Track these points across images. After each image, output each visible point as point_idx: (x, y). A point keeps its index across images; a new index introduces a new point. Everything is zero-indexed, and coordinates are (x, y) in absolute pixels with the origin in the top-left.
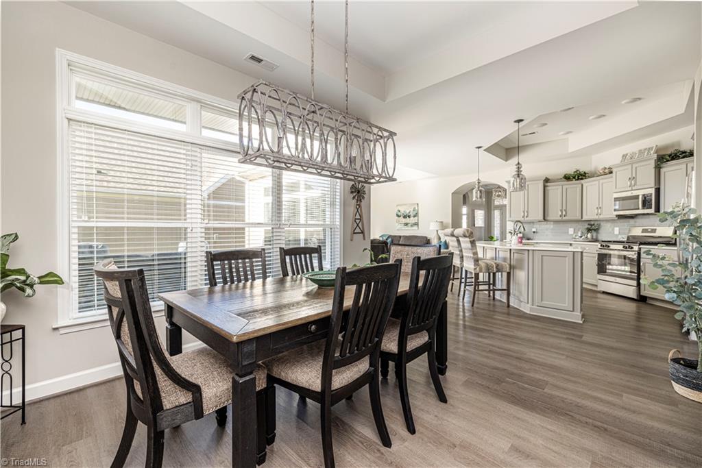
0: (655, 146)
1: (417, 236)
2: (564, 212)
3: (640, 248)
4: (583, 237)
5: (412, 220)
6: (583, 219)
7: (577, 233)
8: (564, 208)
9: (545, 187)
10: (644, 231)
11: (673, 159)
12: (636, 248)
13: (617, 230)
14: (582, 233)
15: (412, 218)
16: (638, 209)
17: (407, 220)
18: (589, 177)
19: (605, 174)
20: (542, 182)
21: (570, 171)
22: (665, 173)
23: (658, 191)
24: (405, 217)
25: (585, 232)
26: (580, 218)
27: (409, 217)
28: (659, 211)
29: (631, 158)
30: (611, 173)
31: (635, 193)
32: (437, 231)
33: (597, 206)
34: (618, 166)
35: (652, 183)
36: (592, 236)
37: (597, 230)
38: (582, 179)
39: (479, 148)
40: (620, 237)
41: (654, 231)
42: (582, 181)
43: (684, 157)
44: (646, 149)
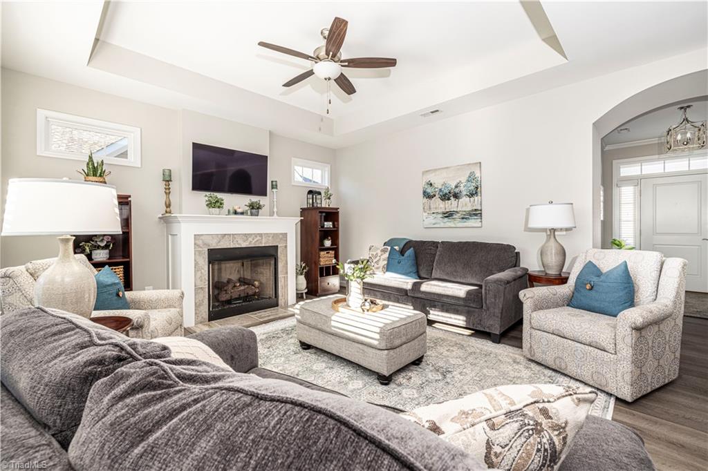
5: (465, 204)
15: (464, 199)
17: (452, 205)
24: (445, 197)
27: (456, 196)
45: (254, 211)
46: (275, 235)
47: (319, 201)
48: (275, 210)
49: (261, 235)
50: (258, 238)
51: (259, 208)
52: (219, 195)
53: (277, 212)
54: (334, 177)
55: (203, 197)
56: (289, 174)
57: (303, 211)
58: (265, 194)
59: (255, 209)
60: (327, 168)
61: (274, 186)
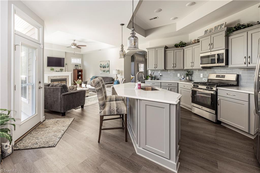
0: (225, 23)
1: (108, 77)
2: (175, 65)
3: (217, 89)
4: (185, 79)
5: (107, 69)
6: (184, 69)
7: (182, 76)
8: (175, 63)
9: (165, 51)
10: (217, 76)
11: (237, 30)
12: (214, 89)
13: (202, 75)
14: (184, 76)
15: (107, 68)
16: (215, 63)
17: (105, 69)
18: (187, 45)
19: (195, 43)
20: (164, 48)
21: (178, 42)
22: (231, 39)
23: (227, 51)
24: (104, 67)
25: (186, 75)
26: (183, 68)
27: (105, 67)
28: (228, 65)
29: (210, 32)
30: (199, 42)
31: (213, 53)
32: (117, 75)
33: (192, 62)
34: (202, 37)
35: (224, 46)
36: (189, 78)
37: (191, 75)
38: (184, 46)
39: (123, 25)
40: (203, 79)
41: (223, 77)
42: (184, 48)
43: (244, 28)
44: (219, 25)
45: (61, 71)
46: (66, 76)
47: (78, 67)
48: (67, 70)
49: (63, 76)
50: (62, 77)
51: (62, 70)
52: (53, 67)
53: (67, 71)
54: (82, 61)
55: (50, 68)
56: (71, 61)
57: (74, 70)
58: (64, 66)
59: (61, 70)
60: (81, 59)
61: (66, 64)
